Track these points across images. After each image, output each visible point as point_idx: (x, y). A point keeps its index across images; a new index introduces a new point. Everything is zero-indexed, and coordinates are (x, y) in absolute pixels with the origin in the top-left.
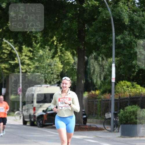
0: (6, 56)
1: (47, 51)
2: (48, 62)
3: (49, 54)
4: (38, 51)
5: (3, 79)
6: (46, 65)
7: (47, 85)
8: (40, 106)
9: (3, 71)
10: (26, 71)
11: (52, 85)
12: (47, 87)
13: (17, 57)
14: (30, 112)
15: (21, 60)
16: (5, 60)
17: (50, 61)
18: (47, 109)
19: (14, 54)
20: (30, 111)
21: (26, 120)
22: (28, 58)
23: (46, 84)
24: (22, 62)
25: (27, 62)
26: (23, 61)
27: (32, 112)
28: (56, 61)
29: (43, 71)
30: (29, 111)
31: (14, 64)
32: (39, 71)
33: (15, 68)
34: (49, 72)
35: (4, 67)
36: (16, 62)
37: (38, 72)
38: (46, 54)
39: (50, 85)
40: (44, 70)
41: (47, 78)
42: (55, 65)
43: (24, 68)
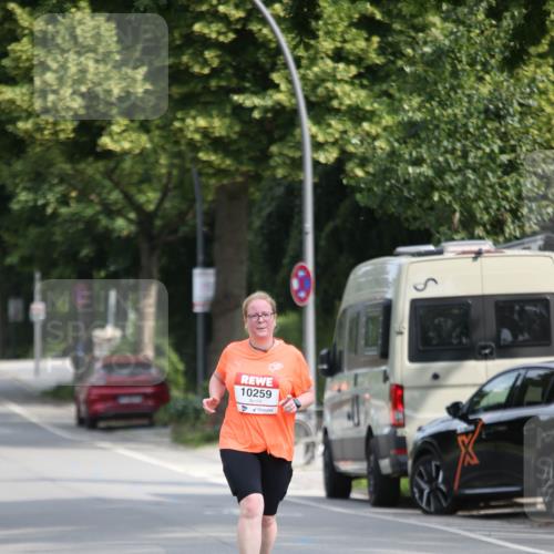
0: (216, 63)
1: (480, 22)
2: (485, 90)
3: (489, 40)
4: (418, 21)
5: (200, 208)
6: (469, 115)
7: (474, 246)
8: (436, 377)
9: (196, 160)
10: (345, 157)
11: (511, 241)
12: (479, 254)
13: (286, 66)
14: (367, 414)
15: (312, 86)
16: (206, 89)
17: (497, 86)
18: (480, 394)
19: (265, 44)
20: (372, 412)
21: (346, 467)
22: (353, 70)
23: (472, 237)
24: (313, 99)
25: (350, 95)
26: (320, 91)
27: (380, 417)
28: (533, 80)
29: (453, 152)
30: (362, 409)
31: (266, 110)
32: (424, 151)
33: (272, 141)
34: (492, 156)
35: (205, 133)
36: (281, 97)
37: (418, 162)
38: (469, 39)
39: (496, 243)
40: (458, 145)
41: (478, 198)
42: (526, 111)
43: (331, 140)
